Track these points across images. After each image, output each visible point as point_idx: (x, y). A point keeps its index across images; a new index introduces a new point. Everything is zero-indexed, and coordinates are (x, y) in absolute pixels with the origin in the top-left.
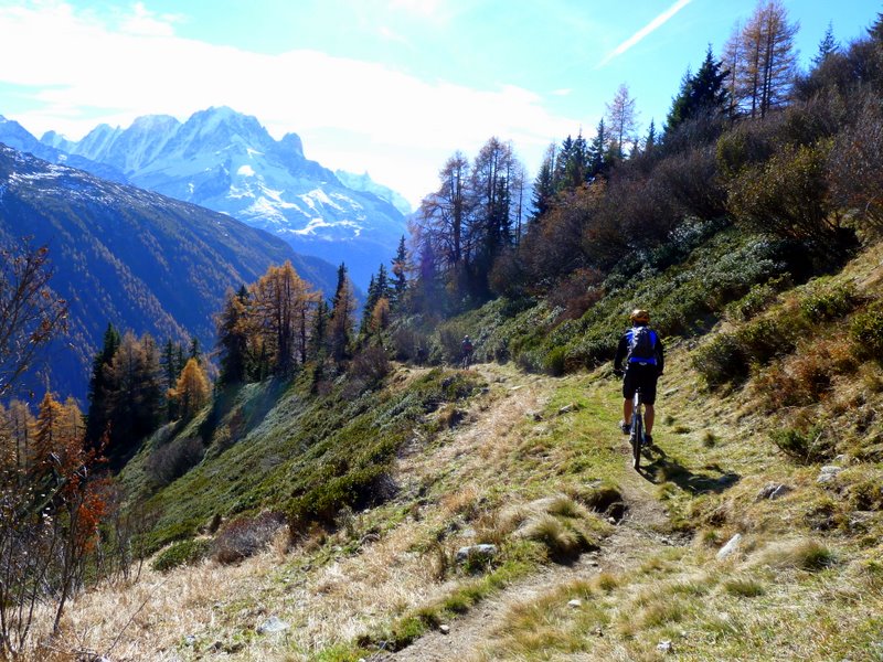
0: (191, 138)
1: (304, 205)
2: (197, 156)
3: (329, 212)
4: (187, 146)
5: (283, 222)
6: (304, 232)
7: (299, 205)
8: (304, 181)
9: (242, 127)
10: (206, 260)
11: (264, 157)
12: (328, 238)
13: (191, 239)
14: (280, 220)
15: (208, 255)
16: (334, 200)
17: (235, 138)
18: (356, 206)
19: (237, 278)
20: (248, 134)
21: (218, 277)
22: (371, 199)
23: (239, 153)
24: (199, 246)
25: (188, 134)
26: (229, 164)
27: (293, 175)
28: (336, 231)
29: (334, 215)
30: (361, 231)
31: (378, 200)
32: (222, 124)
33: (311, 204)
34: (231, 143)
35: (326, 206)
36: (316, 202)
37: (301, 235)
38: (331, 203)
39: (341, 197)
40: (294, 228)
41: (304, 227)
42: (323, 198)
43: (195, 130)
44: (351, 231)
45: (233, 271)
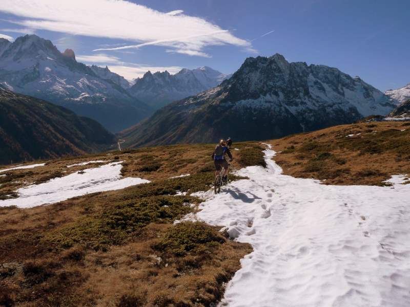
0: (17, 50)
1: (77, 86)
2: (20, 60)
3: (90, 89)
4: (15, 55)
5: (67, 95)
6: (78, 99)
7: (75, 86)
8: (77, 74)
9: (44, 46)
10: (39, 124)
11: (56, 61)
12: (90, 102)
13: (30, 114)
14: (65, 93)
15: (39, 122)
16: (92, 83)
17: (40, 52)
18: (103, 86)
19: (53, 131)
20: (46, 49)
21: (45, 132)
22: (110, 83)
23: (43, 59)
24: (35, 118)
25: (15, 49)
26: (38, 65)
27: (71, 70)
28: (94, 99)
29: (92, 90)
30: (105, 99)
31: (113, 83)
32: (33, 44)
33: (81, 85)
34: (39, 54)
35: (88, 86)
36: (83, 84)
37: (77, 101)
38: (90, 85)
39: (95, 82)
40: (72, 97)
41: (78, 97)
42: (86, 82)
43: (19, 47)
44: (101, 99)
45: (51, 128)
